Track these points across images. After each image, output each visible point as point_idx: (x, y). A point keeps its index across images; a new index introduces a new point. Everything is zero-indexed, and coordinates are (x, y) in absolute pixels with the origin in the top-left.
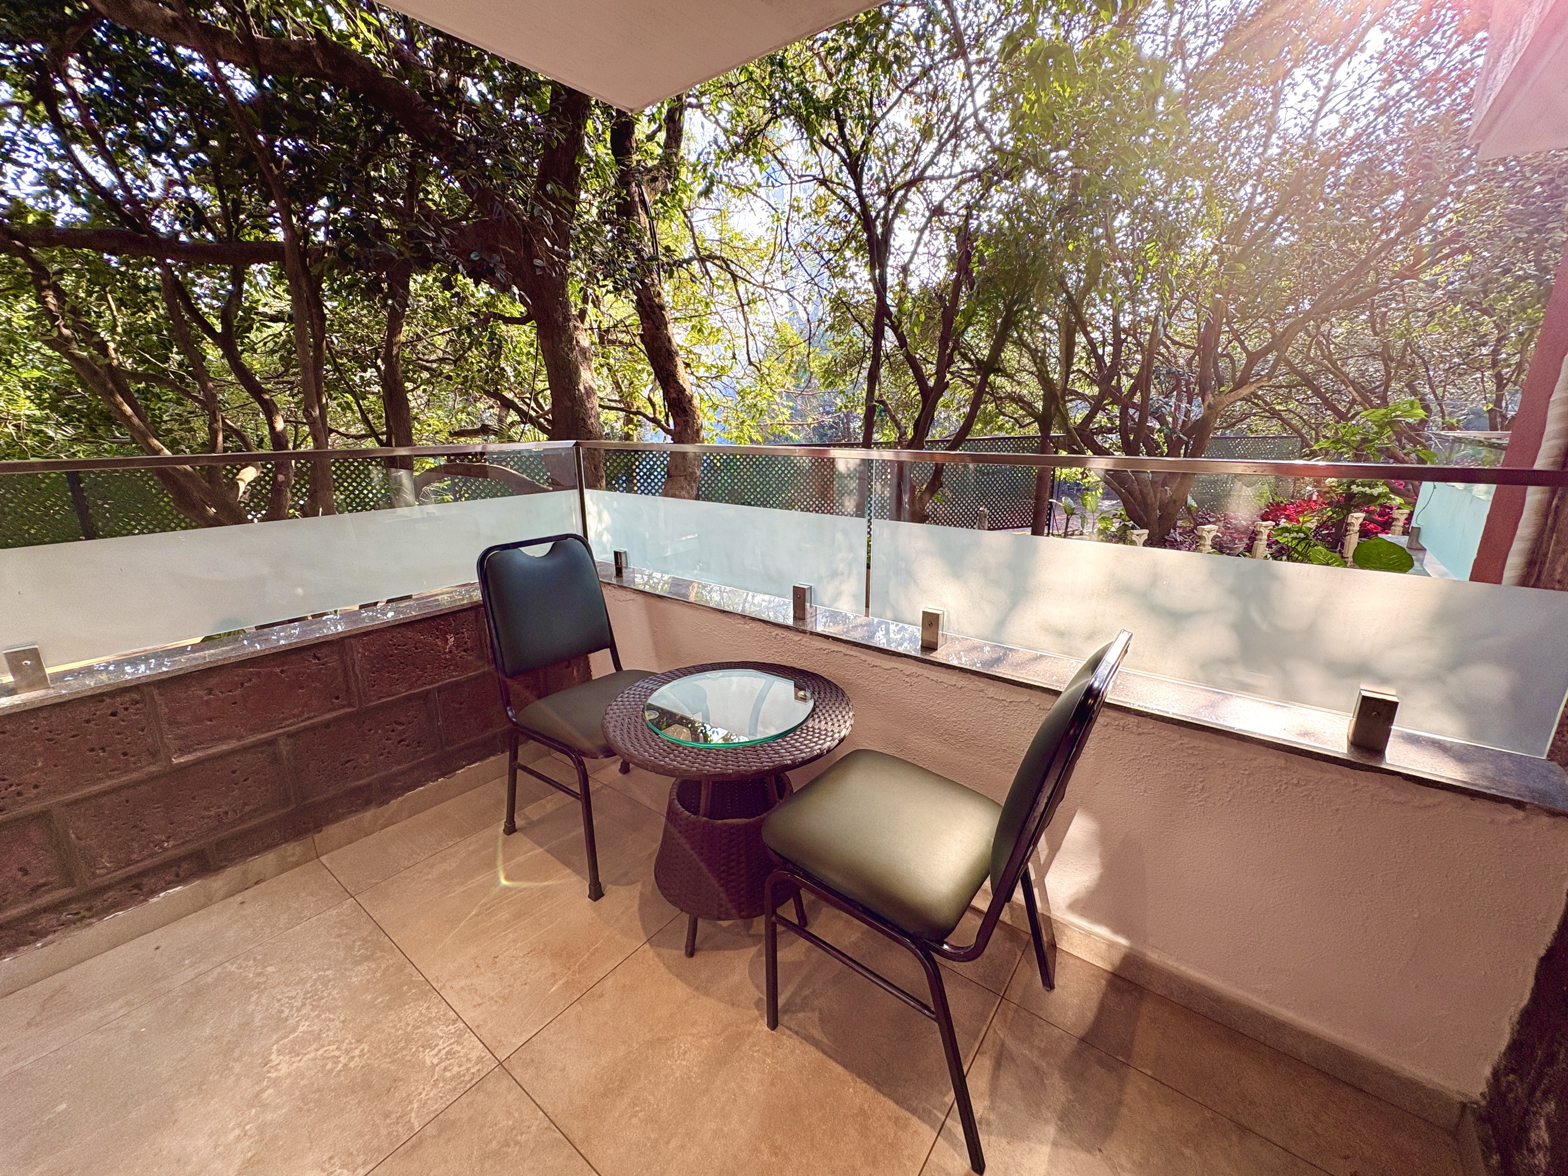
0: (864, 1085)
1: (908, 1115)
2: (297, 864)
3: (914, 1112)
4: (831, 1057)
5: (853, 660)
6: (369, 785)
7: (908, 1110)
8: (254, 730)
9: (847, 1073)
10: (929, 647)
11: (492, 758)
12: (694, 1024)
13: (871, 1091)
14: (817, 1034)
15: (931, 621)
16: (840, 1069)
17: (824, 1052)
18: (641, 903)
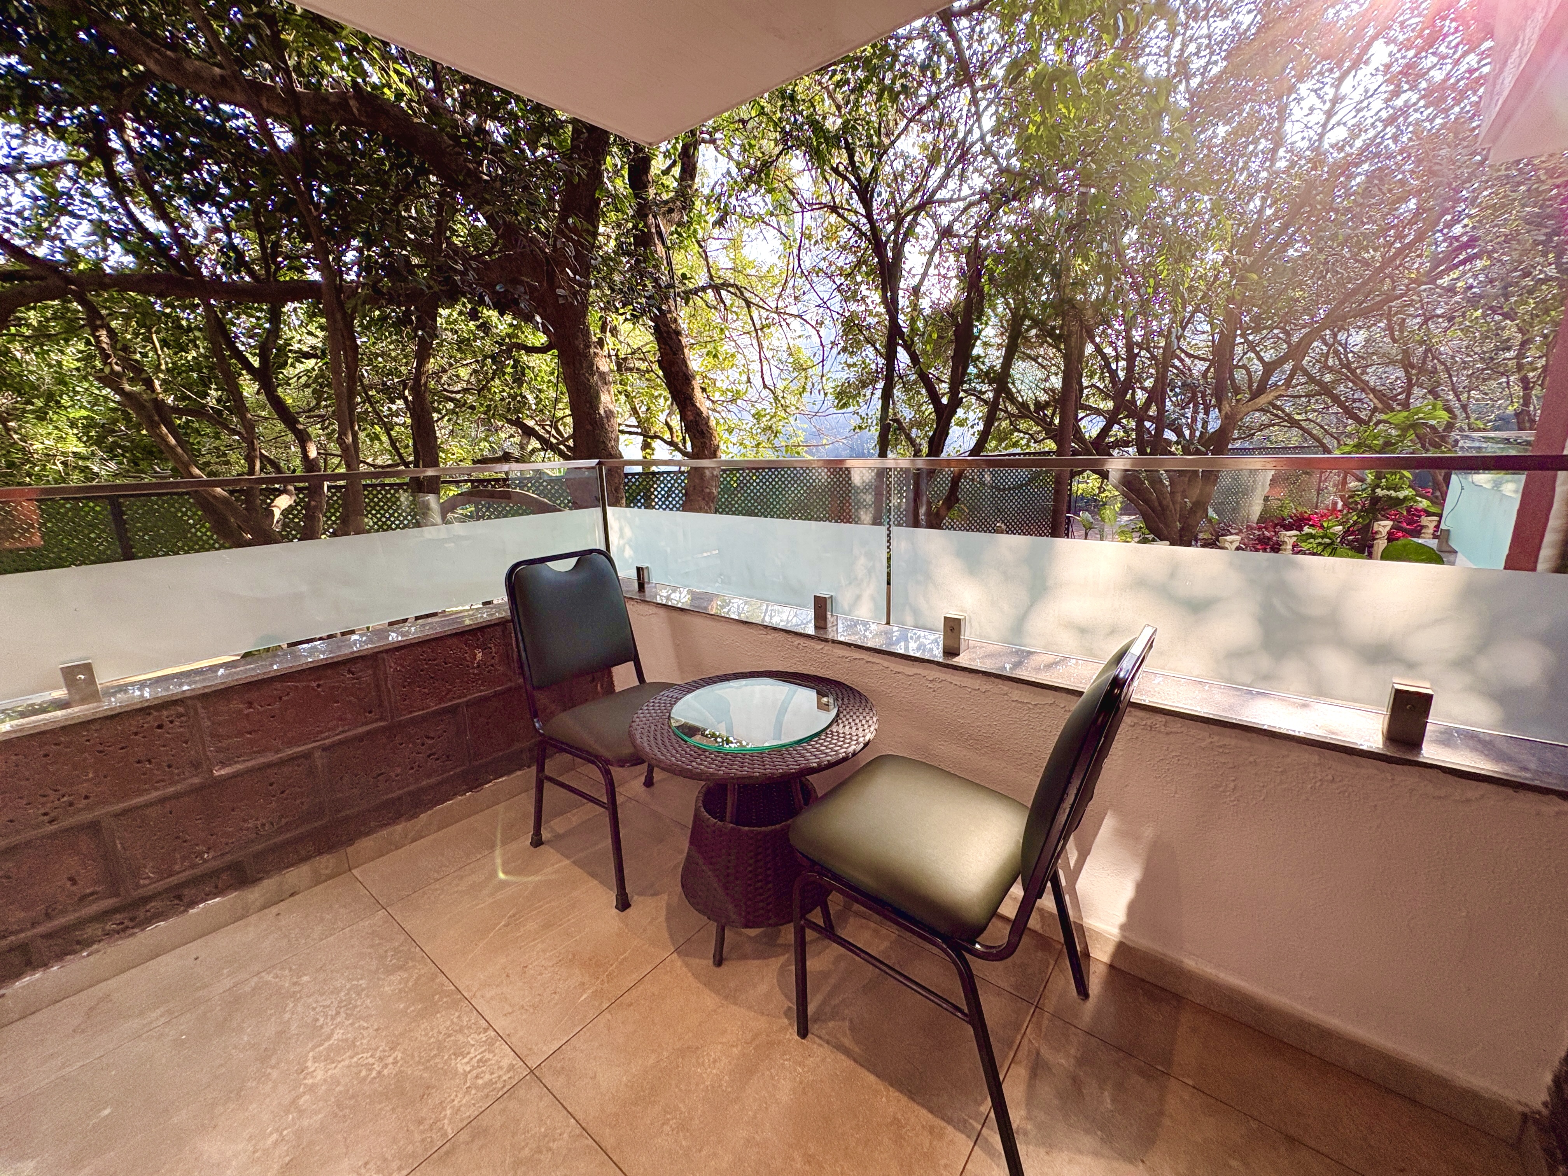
0: (897, 1094)
1: (943, 1124)
2: (330, 877)
3: (949, 1121)
4: (861, 1065)
5: (876, 667)
6: (400, 798)
7: (943, 1119)
8: (290, 744)
9: (879, 1082)
10: (951, 651)
11: (519, 773)
12: (724, 1032)
13: (904, 1100)
14: (847, 1042)
15: (953, 626)
16: (872, 1078)
17: (855, 1061)
18: (668, 913)
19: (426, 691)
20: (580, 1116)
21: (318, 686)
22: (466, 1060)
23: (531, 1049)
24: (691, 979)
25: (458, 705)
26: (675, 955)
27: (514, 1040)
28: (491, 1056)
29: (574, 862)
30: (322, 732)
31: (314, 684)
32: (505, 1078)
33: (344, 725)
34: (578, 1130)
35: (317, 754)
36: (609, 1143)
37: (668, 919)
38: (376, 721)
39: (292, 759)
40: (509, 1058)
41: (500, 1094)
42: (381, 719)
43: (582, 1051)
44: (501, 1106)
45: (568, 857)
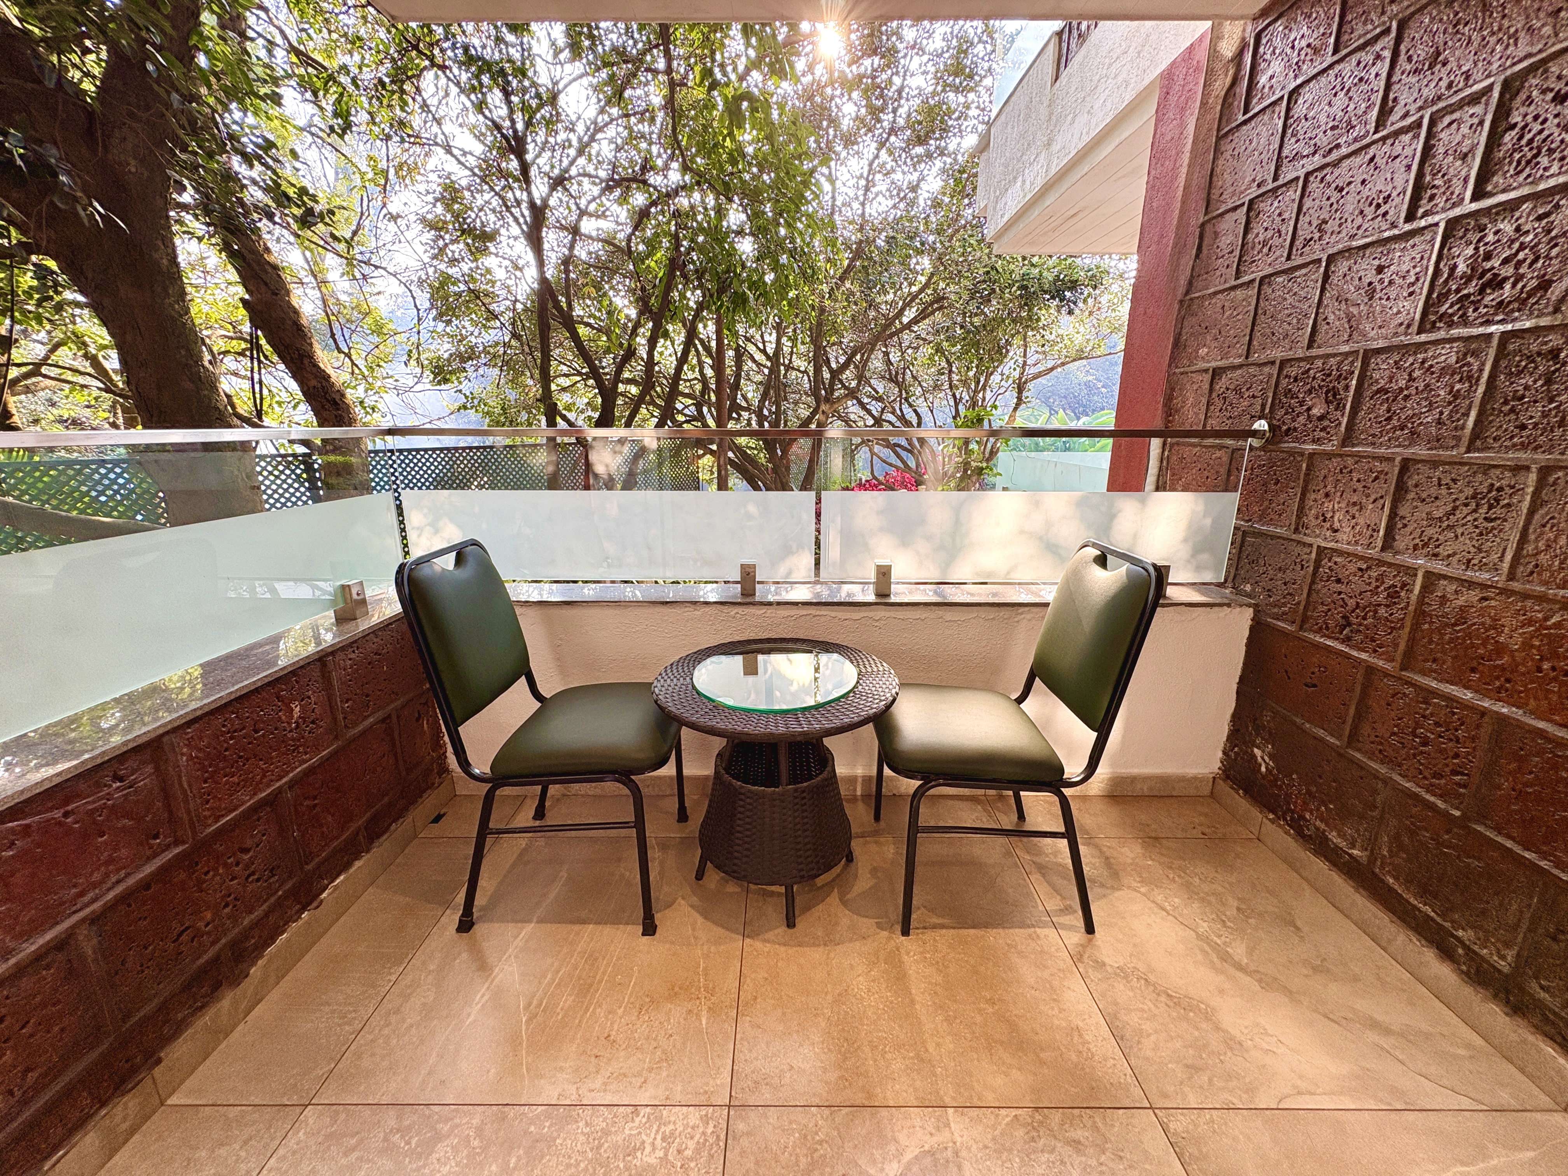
2: (133, 1131)
5: (823, 619)
9: (978, 931)
10: (883, 593)
11: (358, 864)
15: (884, 573)
18: (702, 914)
19: (235, 779)
20: (816, 1101)
21: (66, 815)
22: (648, 1148)
23: (706, 1092)
24: (783, 949)
25: (280, 790)
26: (748, 941)
27: (678, 1098)
28: (671, 1127)
29: (540, 921)
30: (81, 894)
31: (58, 814)
32: (709, 1130)
33: (118, 870)
34: (827, 1111)
35: (82, 933)
36: (860, 1099)
37: (706, 918)
38: (168, 847)
39: (38, 958)
40: (694, 1116)
41: (722, 1144)
42: (177, 843)
43: (757, 1059)
44: (737, 1150)
45: (529, 921)
